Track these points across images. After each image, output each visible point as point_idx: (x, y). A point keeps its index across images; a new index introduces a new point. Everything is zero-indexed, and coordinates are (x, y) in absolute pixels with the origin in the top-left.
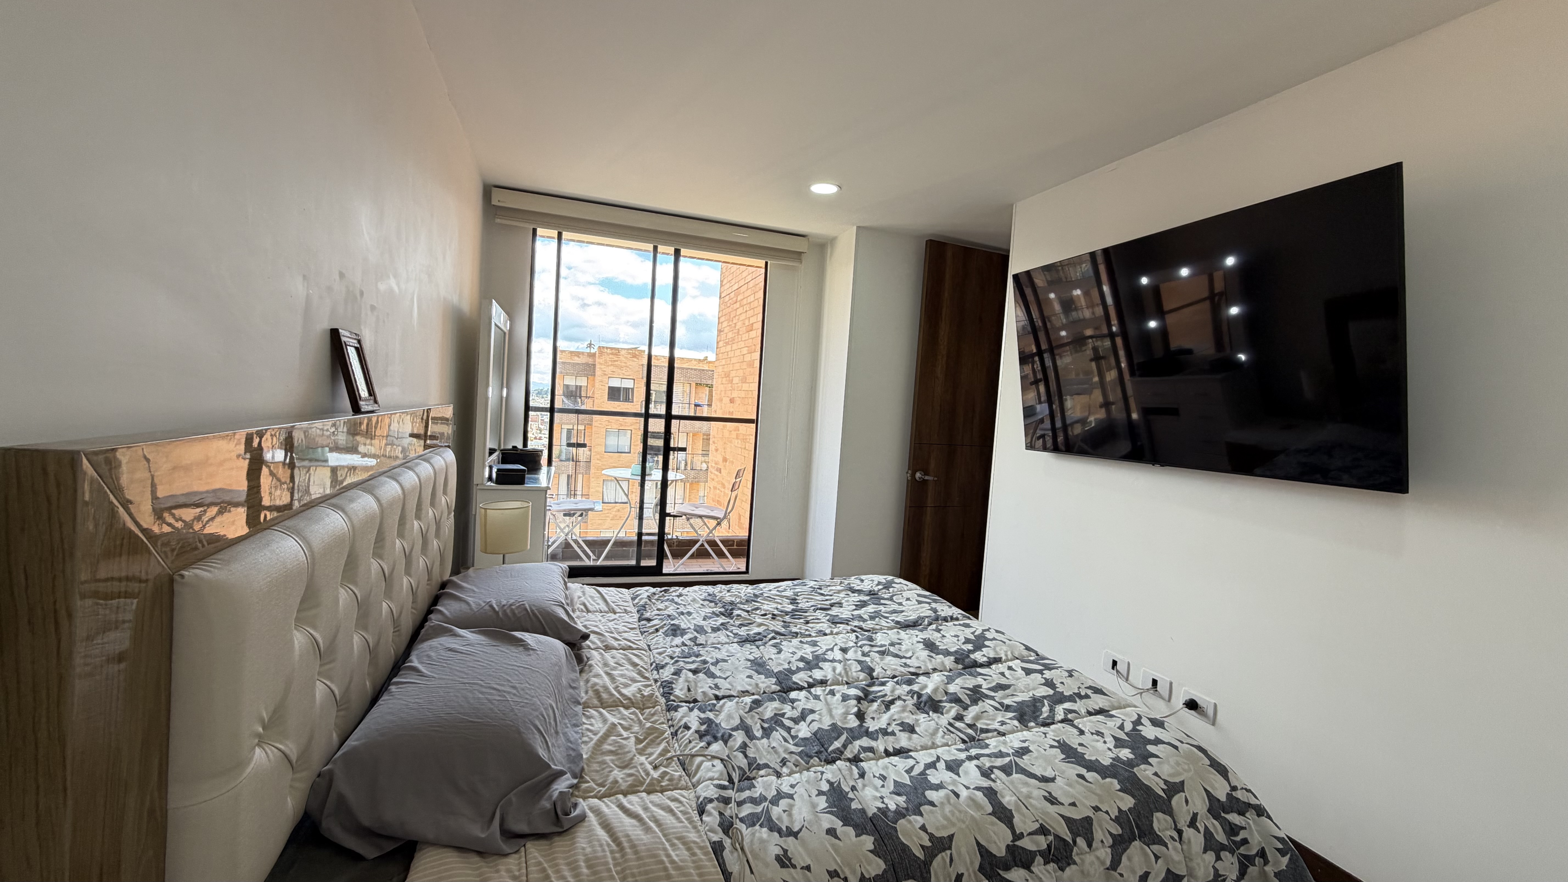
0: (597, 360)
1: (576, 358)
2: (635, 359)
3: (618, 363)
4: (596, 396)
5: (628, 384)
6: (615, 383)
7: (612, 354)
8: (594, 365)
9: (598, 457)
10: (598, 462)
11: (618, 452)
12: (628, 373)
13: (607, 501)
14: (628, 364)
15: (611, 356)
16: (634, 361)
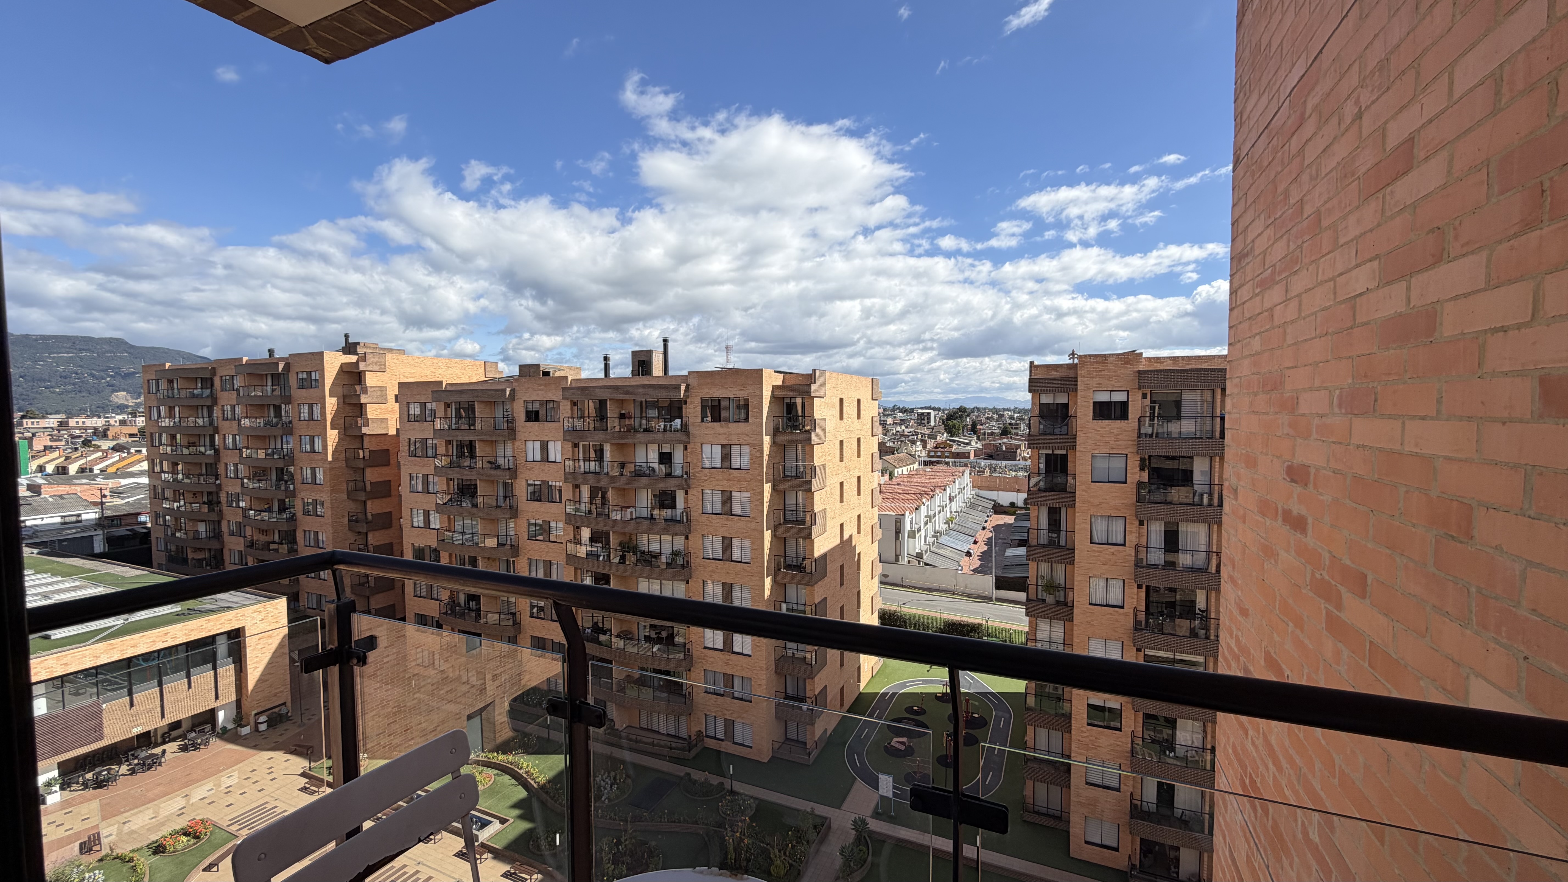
0: (1079, 372)
1: (1054, 373)
2: (1129, 366)
3: (1106, 373)
4: (1078, 414)
5: (1120, 397)
6: (1103, 397)
7: (1097, 363)
8: (1076, 379)
9: (1083, 487)
10: (1084, 493)
11: (1109, 482)
12: (1119, 384)
13: (1097, 541)
14: (1119, 372)
15: (1095, 366)
16: (1126, 368)
